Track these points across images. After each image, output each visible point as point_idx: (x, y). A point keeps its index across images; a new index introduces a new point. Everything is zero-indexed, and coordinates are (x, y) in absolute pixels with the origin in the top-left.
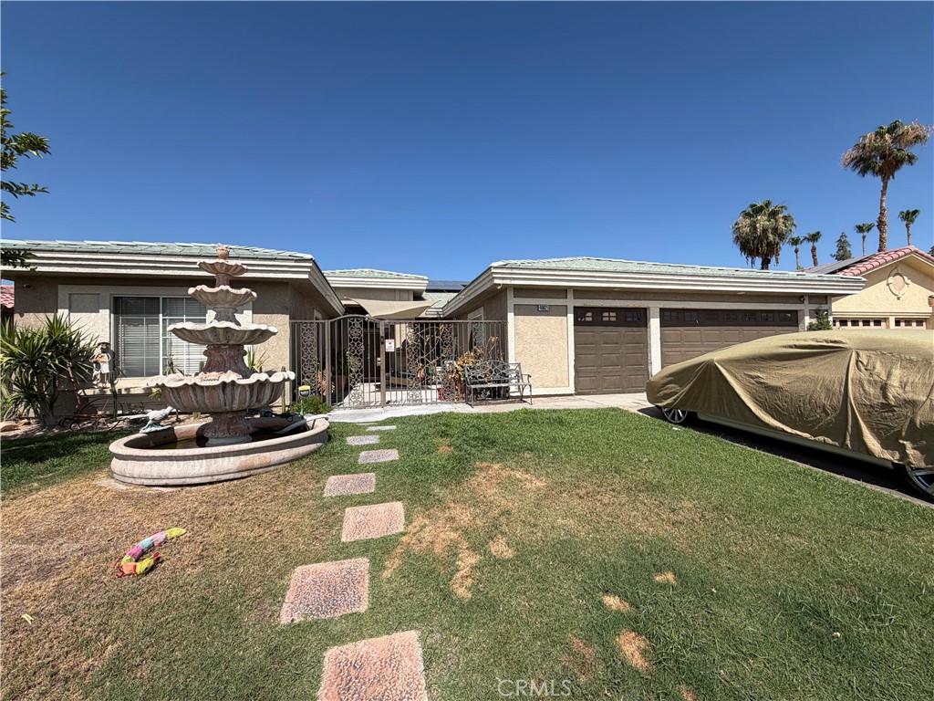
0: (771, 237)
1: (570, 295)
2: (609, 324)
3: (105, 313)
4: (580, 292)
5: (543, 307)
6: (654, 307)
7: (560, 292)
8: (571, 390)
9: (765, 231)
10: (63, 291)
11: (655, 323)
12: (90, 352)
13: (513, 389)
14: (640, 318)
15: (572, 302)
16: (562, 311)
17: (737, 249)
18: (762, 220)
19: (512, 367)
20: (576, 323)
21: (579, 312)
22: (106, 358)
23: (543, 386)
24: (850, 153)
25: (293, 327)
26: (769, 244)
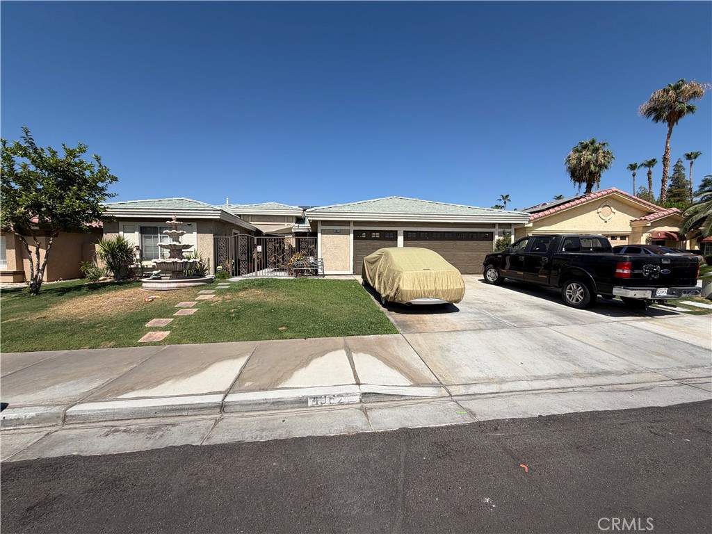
0: (592, 167)
1: (352, 224)
2: (375, 239)
3: (137, 233)
4: (356, 223)
5: (336, 230)
6: (400, 230)
7: (347, 223)
8: (351, 272)
9: (588, 163)
10: (121, 224)
11: (400, 239)
12: (132, 250)
13: (320, 270)
14: (395, 234)
15: (352, 228)
16: (348, 233)
18: (587, 155)
19: (319, 260)
20: (355, 238)
21: (355, 232)
22: (138, 252)
23: (336, 270)
24: (646, 105)
25: (214, 239)
26: (591, 173)
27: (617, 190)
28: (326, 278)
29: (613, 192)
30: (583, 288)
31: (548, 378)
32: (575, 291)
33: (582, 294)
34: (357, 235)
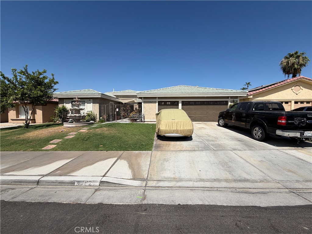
0: (296, 66)
1: (157, 98)
2: (168, 105)
3: (70, 104)
4: (159, 98)
5: (150, 101)
6: (180, 101)
7: (155, 98)
9: (293, 64)
10: (65, 100)
11: (180, 105)
13: (143, 119)
14: (178, 102)
15: (157, 100)
16: (155, 102)
17: (282, 72)
18: (292, 60)
19: (143, 115)
21: (159, 102)
23: (150, 119)
26: (295, 69)
27: (304, 77)
28: (145, 123)
29: (301, 78)
30: (261, 130)
31: (208, 180)
32: (257, 132)
33: (261, 133)
34: (160, 104)
